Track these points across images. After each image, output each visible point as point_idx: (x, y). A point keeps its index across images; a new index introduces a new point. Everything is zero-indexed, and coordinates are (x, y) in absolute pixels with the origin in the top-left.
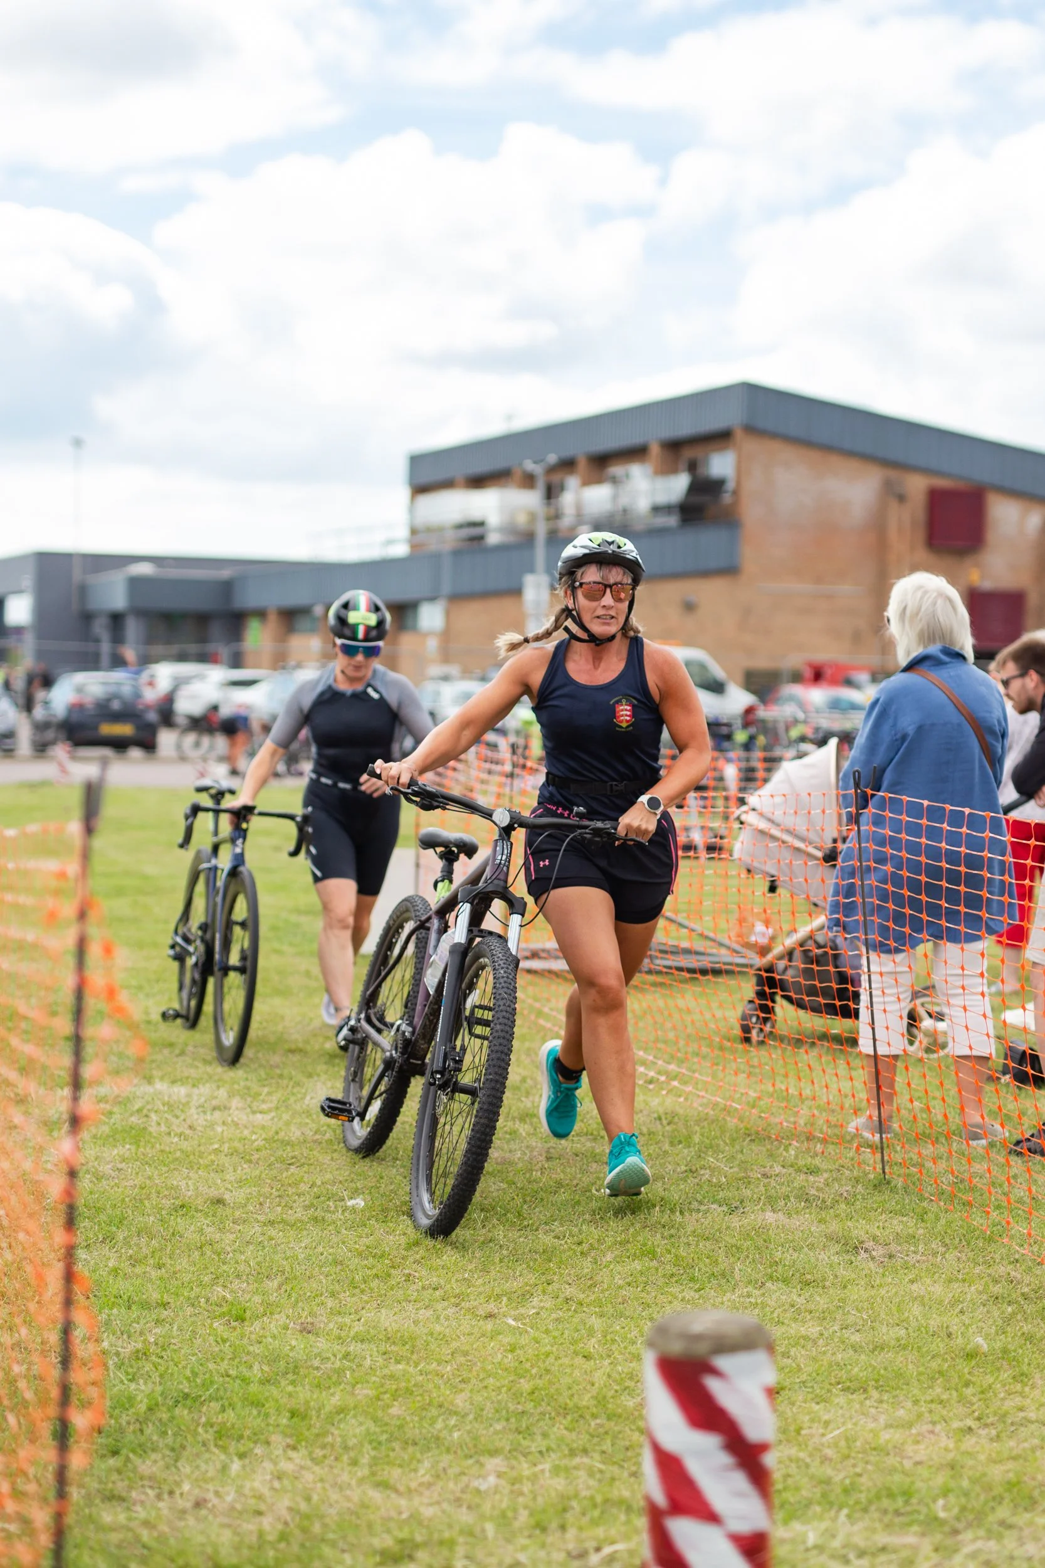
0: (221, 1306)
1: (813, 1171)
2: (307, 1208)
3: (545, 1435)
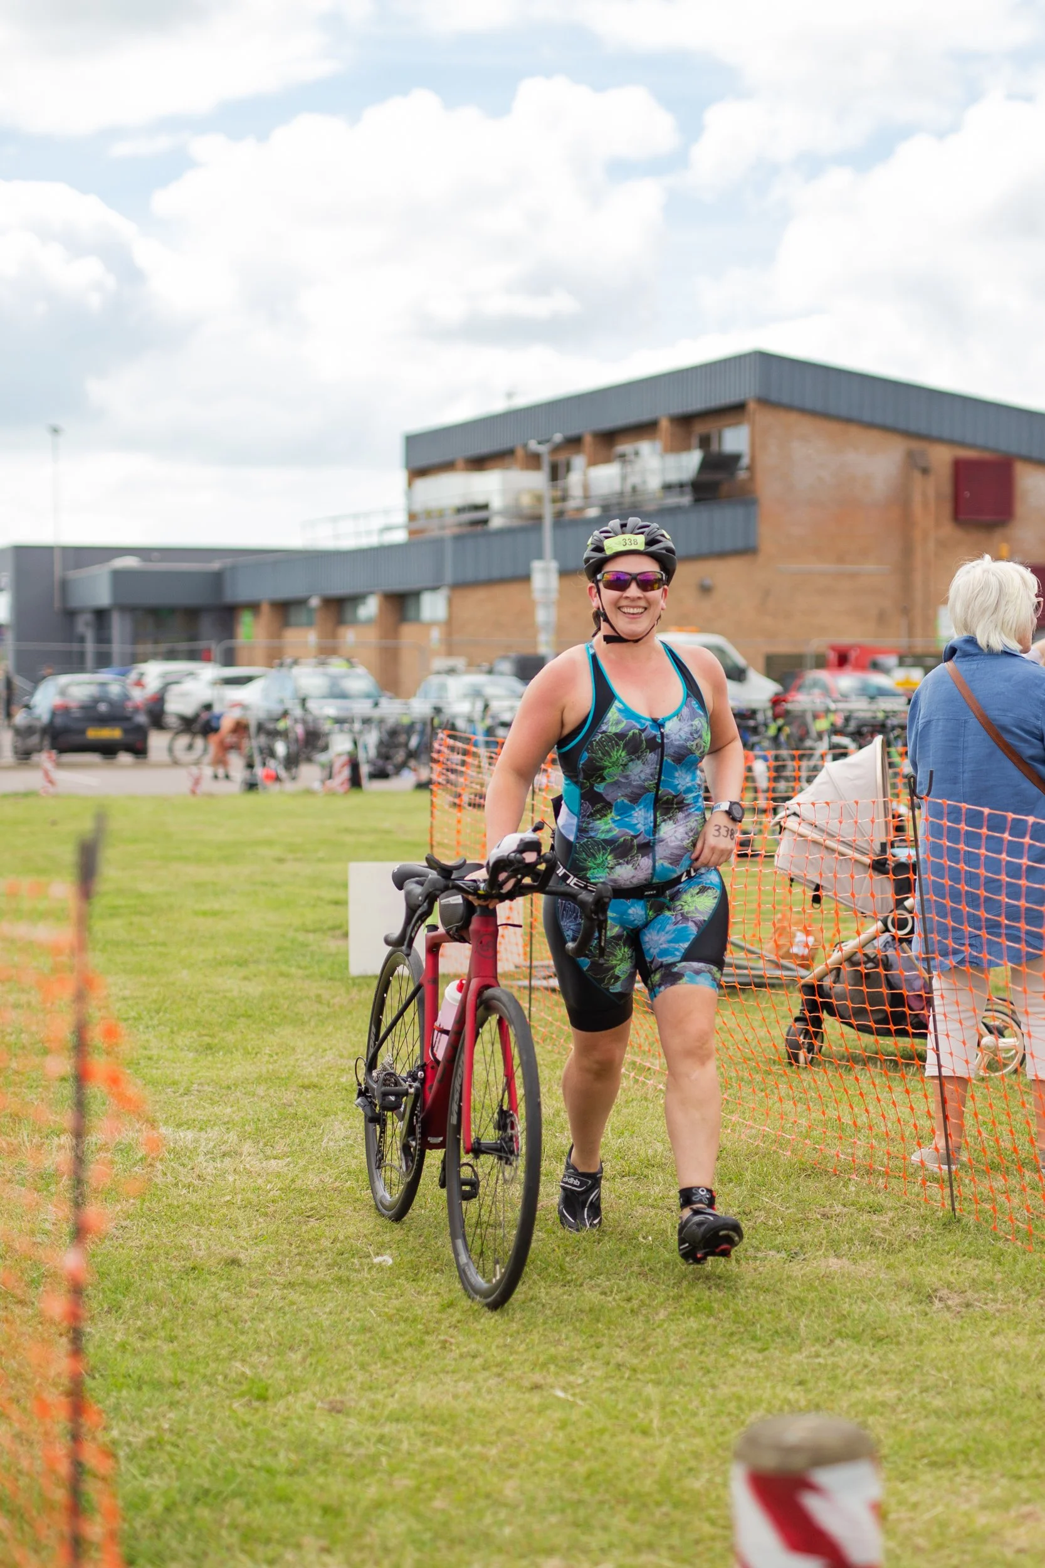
0: (240, 1383)
1: (876, 1210)
2: (329, 1266)
3: (605, 1528)
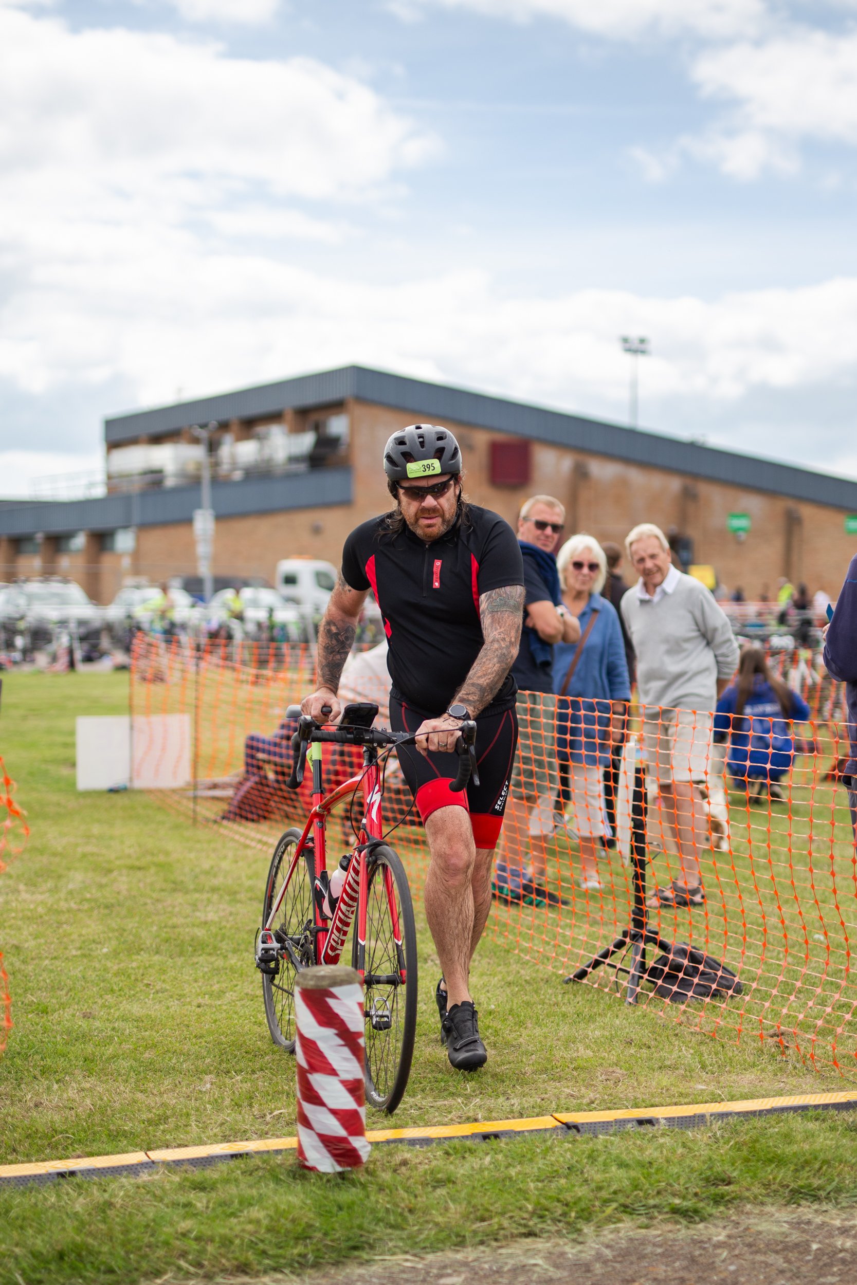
0: (31, 1006)
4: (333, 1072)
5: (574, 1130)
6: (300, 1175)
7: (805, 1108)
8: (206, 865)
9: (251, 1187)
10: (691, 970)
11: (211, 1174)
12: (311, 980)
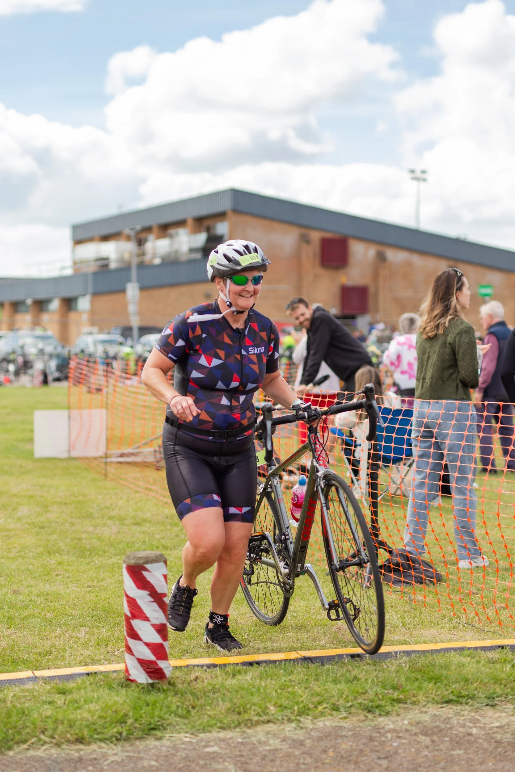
4: (147, 619)
5: (310, 662)
6: (126, 685)
7: (462, 649)
8: (108, 504)
9: (93, 691)
10: (407, 566)
11: (70, 685)
12: (133, 559)
